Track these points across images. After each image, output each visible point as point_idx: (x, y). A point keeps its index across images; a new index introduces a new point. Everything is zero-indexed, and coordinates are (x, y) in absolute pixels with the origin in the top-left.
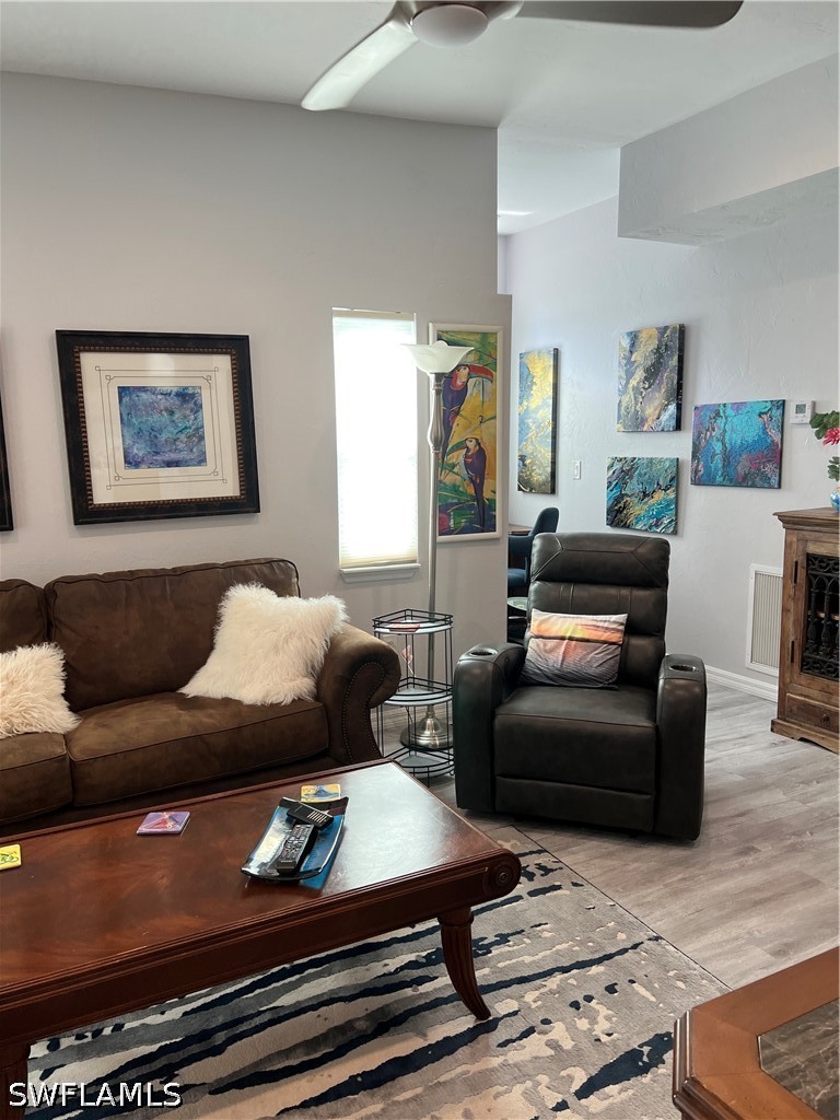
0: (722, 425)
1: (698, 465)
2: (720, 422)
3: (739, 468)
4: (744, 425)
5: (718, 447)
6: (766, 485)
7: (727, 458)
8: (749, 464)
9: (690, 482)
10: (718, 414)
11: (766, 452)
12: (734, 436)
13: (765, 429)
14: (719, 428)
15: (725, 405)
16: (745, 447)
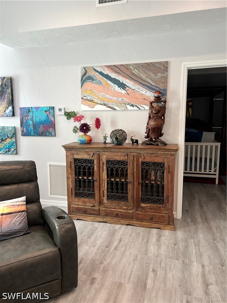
0: (32, 115)
1: (23, 129)
2: (31, 114)
3: (40, 130)
4: (40, 114)
5: (31, 123)
6: (50, 135)
7: (35, 126)
8: (43, 128)
9: (21, 135)
10: (29, 111)
11: (49, 124)
12: (37, 118)
13: (48, 116)
14: (30, 116)
15: (32, 108)
16: (41, 123)
